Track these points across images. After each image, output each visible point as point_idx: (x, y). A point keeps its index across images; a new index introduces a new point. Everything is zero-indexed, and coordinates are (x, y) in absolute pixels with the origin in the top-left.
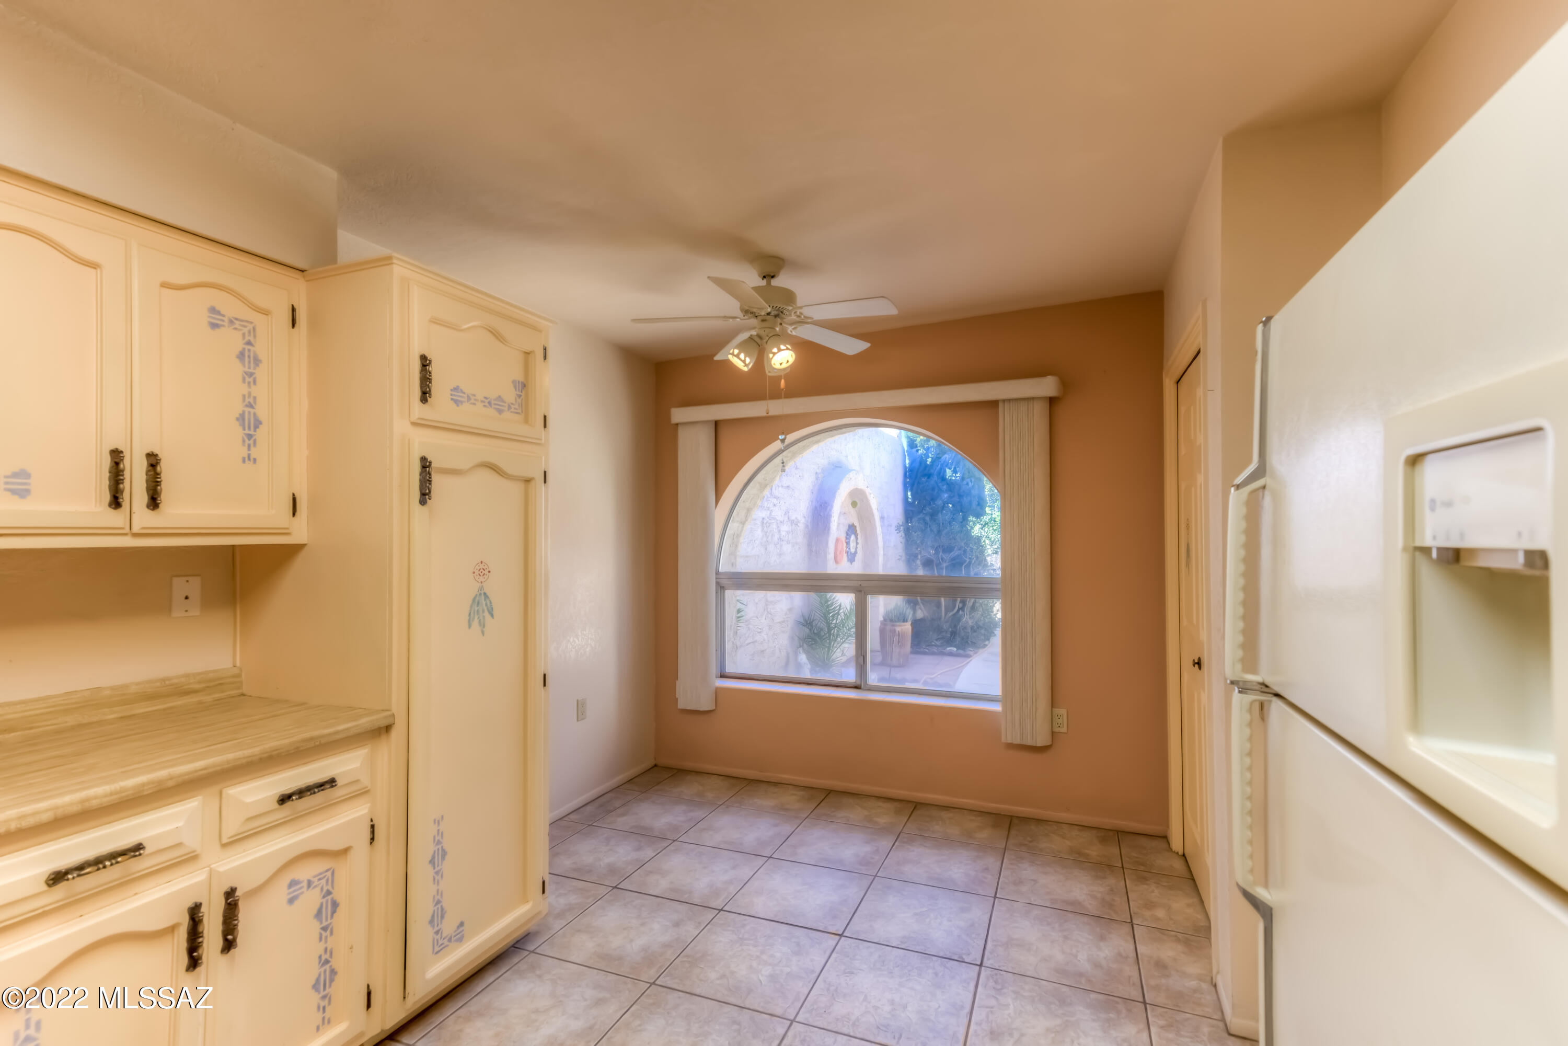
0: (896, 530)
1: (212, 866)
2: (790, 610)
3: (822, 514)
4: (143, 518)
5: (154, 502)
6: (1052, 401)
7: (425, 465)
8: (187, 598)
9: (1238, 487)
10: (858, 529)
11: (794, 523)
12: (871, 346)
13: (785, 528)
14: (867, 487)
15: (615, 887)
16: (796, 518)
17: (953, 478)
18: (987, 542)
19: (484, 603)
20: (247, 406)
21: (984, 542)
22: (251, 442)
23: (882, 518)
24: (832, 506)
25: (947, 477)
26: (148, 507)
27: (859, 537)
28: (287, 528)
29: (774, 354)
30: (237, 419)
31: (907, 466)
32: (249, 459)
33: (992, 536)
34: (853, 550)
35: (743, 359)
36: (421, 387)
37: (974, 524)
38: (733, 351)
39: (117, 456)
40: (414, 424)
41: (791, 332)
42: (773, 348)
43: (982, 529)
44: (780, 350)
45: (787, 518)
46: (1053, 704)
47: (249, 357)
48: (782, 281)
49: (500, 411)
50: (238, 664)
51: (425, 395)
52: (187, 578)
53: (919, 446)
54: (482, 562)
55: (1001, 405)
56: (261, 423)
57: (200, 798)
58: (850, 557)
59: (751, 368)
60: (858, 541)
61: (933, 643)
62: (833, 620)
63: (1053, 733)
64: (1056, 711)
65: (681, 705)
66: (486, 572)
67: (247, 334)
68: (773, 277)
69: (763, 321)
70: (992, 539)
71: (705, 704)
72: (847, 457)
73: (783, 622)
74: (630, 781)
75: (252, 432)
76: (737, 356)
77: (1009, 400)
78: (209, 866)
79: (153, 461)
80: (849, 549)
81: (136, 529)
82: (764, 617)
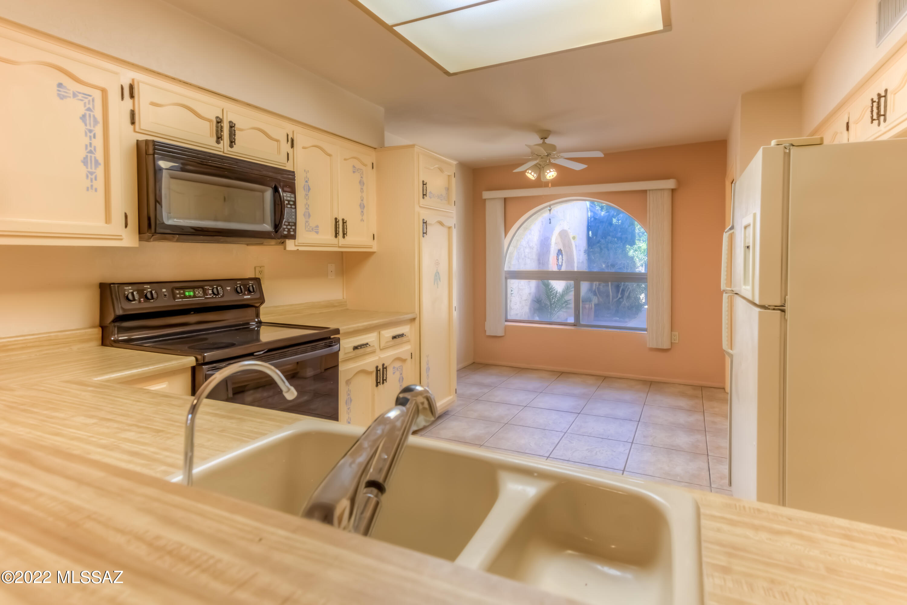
0: (584, 253)
2: (530, 294)
3: (545, 243)
4: (341, 241)
5: (343, 235)
6: (673, 191)
7: (424, 222)
8: (332, 272)
9: (726, 232)
10: (563, 252)
11: (531, 248)
12: (587, 167)
13: (527, 250)
14: (569, 229)
15: (477, 400)
16: (532, 245)
17: (617, 224)
18: (637, 259)
19: (438, 276)
20: (361, 200)
21: (635, 259)
22: (363, 214)
23: (576, 246)
24: (551, 239)
25: (613, 223)
26: (342, 237)
27: (563, 256)
28: (372, 246)
29: (548, 173)
30: (360, 206)
31: (589, 216)
32: (362, 220)
33: (640, 256)
34: (560, 264)
35: (533, 175)
36: (423, 193)
37: (629, 249)
38: (529, 171)
39: (336, 220)
40: (420, 207)
41: (553, 161)
42: (547, 170)
43: (634, 252)
44: (550, 172)
45: (528, 245)
46: (672, 329)
47: (362, 182)
48: (550, 140)
49: (441, 200)
50: (345, 298)
51: (424, 196)
52: (331, 264)
53: (597, 205)
54: (437, 260)
55: (648, 192)
56: (365, 207)
57: (376, 332)
58: (559, 267)
59: (536, 178)
60: (563, 259)
61: (605, 316)
62: (553, 299)
63: (671, 343)
64: (673, 333)
65: (488, 333)
66: (438, 264)
67: (361, 174)
68: (546, 138)
69: (542, 158)
70: (640, 258)
71: (500, 333)
72: (557, 212)
73: (526, 300)
74: (465, 368)
75: (363, 210)
76: (531, 173)
77: (652, 190)
78: (379, 355)
79: (344, 222)
80: (559, 263)
81: (339, 245)
82: (518, 297)
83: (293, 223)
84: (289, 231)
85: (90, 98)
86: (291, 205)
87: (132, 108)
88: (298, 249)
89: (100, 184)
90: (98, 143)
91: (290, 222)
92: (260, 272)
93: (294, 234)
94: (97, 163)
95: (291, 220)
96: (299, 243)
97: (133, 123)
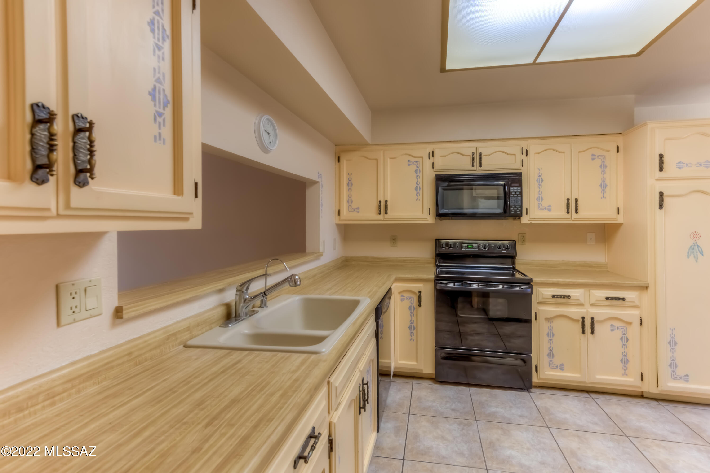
1: (588, 309)
4: (574, 216)
5: (577, 212)
7: (661, 194)
8: (591, 239)
19: (697, 249)
20: (603, 181)
22: (604, 192)
26: (575, 213)
28: (616, 218)
30: (600, 186)
32: (603, 197)
36: (660, 166)
39: (568, 200)
40: (657, 180)
47: (603, 166)
49: (707, 167)
50: (607, 261)
51: (661, 169)
52: (591, 233)
54: (695, 232)
56: (607, 186)
57: (584, 290)
66: (698, 236)
67: (603, 159)
75: (604, 189)
78: (587, 309)
79: (576, 200)
81: (573, 219)
83: (519, 206)
84: (516, 211)
85: (418, 162)
86: (518, 195)
87: (433, 162)
88: (531, 223)
89: (420, 197)
90: (420, 180)
91: (516, 206)
92: (522, 237)
93: (520, 213)
94: (420, 188)
95: (517, 204)
96: (530, 219)
97: (433, 168)
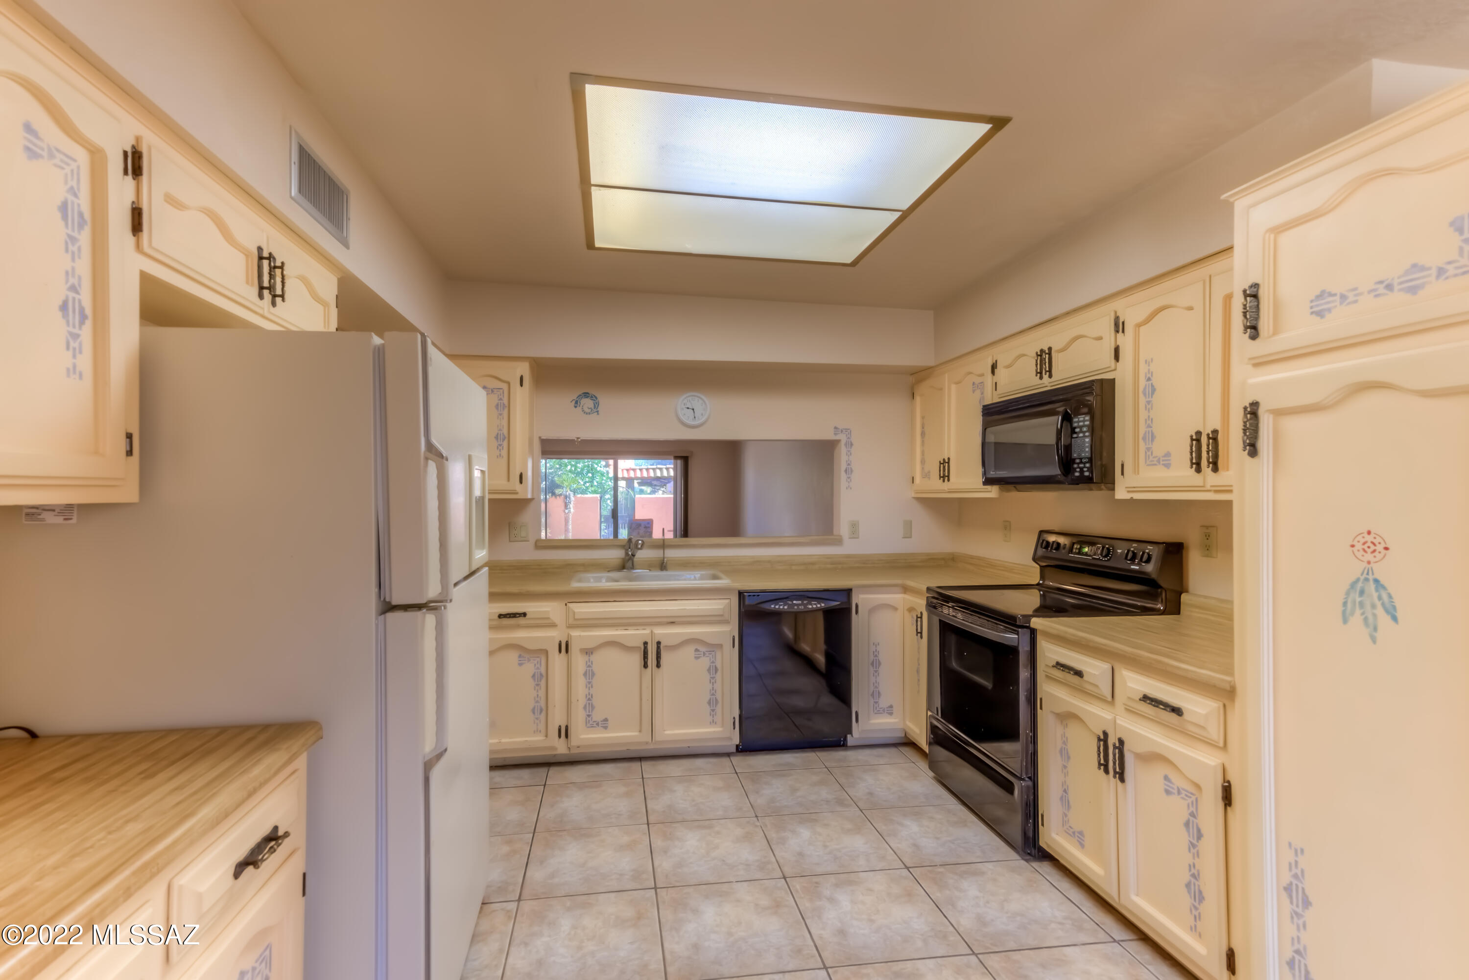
1: (1117, 717)
4: (1211, 478)
5: (1215, 466)
7: (1252, 411)
19: (1375, 595)
26: (1212, 470)
40: (1254, 366)
49: (1416, 289)
51: (1251, 331)
54: (1369, 533)
66: (1379, 548)
81: (1208, 487)
84: (1081, 471)
85: (982, 384)
86: (1084, 433)
88: (1132, 496)
92: (1206, 536)
95: (1083, 455)
96: (1130, 487)
